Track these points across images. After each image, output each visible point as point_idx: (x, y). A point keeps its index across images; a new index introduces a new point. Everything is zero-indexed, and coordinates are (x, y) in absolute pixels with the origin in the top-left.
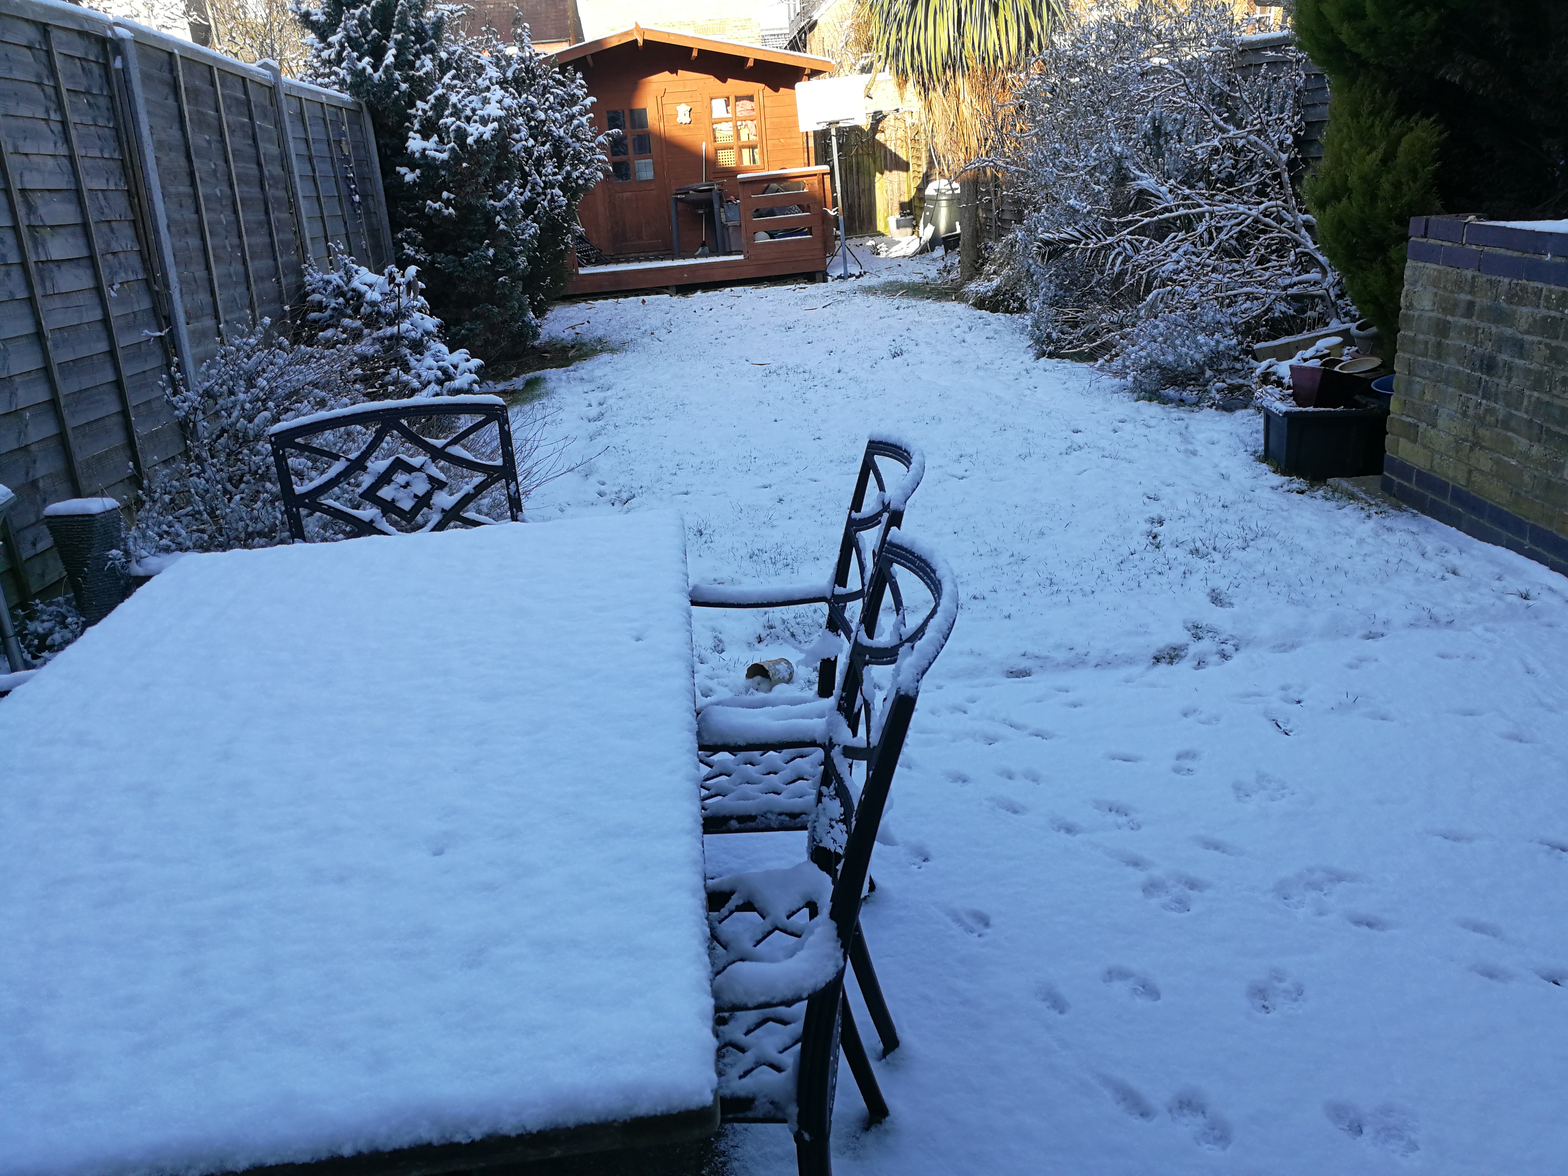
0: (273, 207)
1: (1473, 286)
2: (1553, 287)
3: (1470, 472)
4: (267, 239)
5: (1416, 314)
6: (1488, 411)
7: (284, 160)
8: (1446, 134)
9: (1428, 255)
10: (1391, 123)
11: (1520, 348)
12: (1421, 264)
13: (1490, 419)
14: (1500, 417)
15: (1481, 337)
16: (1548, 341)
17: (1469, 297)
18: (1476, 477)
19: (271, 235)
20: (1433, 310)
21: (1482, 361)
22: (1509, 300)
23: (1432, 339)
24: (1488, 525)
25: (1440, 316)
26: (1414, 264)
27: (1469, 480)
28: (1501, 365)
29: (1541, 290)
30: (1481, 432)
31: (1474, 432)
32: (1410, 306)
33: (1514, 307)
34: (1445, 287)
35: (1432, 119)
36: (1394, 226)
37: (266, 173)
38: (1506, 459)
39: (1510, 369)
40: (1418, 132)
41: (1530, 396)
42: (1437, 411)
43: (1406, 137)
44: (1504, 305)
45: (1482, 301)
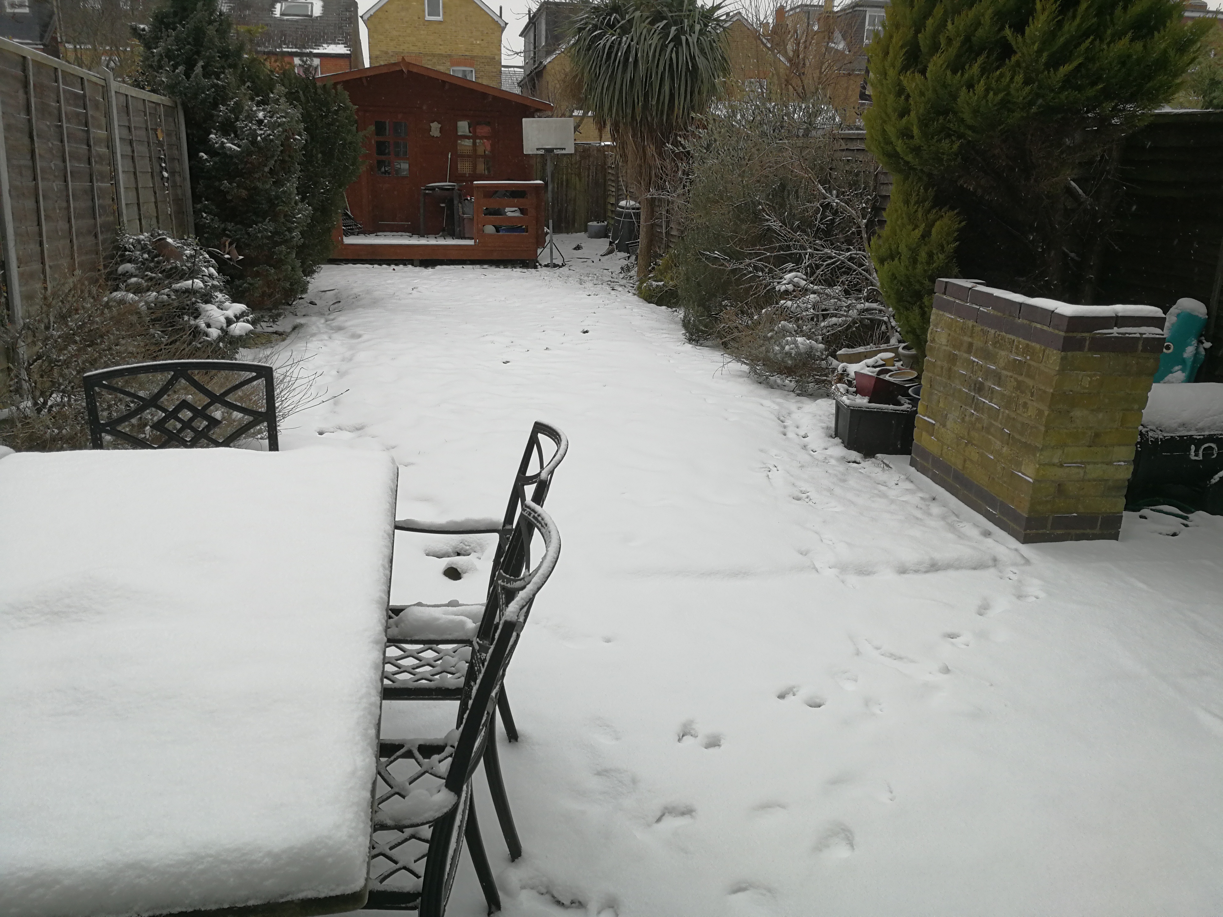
0: (97, 179)
1: (972, 333)
2: (1020, 339)
3: (965, 461)
4: (90, 203)
5: (937, 346)
6: (978, 419)
7: (110, 143)
8: (964, 223)
9: (946, 307)
10: (929, 211)
11: (998, 379)
12: (941, 313)
13: (978, 425)
14: (985, 425)
15: (976, 368)
16: (1016, 376)
17: (970, 340)
18: (968, 464)
19: (93, 200)
20: (947, 346)
21: (975, 384)
22: (994, 344)
23: (946, 365)
24: (974, 498)
25: (951, 349)
26: (937, 311)
27: (964, 467)
28: (987, 389)
29: (1014, 341)
30: (974, 434)
31: (968, 434)
32: (933, 341)
33: (997, 350)
34: (955, 330)
35: (956, 212)
36: (927, 282)
37: (93, 152)
38: (987, 454)
39: (992, 392)
40: (946, 220)
41: (1003, 413)
42: (947, 415)
43: (938, 223)
44: (991, 348)
45: (978, 343)
